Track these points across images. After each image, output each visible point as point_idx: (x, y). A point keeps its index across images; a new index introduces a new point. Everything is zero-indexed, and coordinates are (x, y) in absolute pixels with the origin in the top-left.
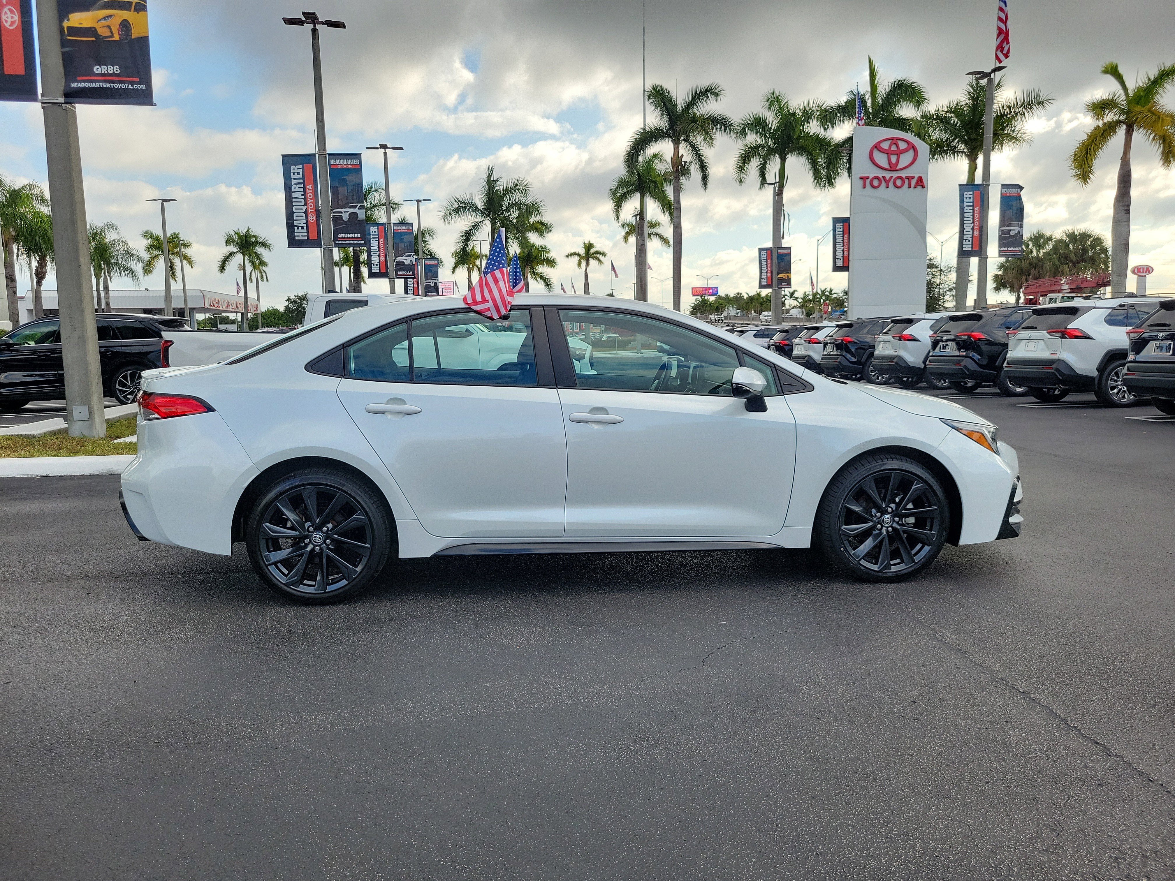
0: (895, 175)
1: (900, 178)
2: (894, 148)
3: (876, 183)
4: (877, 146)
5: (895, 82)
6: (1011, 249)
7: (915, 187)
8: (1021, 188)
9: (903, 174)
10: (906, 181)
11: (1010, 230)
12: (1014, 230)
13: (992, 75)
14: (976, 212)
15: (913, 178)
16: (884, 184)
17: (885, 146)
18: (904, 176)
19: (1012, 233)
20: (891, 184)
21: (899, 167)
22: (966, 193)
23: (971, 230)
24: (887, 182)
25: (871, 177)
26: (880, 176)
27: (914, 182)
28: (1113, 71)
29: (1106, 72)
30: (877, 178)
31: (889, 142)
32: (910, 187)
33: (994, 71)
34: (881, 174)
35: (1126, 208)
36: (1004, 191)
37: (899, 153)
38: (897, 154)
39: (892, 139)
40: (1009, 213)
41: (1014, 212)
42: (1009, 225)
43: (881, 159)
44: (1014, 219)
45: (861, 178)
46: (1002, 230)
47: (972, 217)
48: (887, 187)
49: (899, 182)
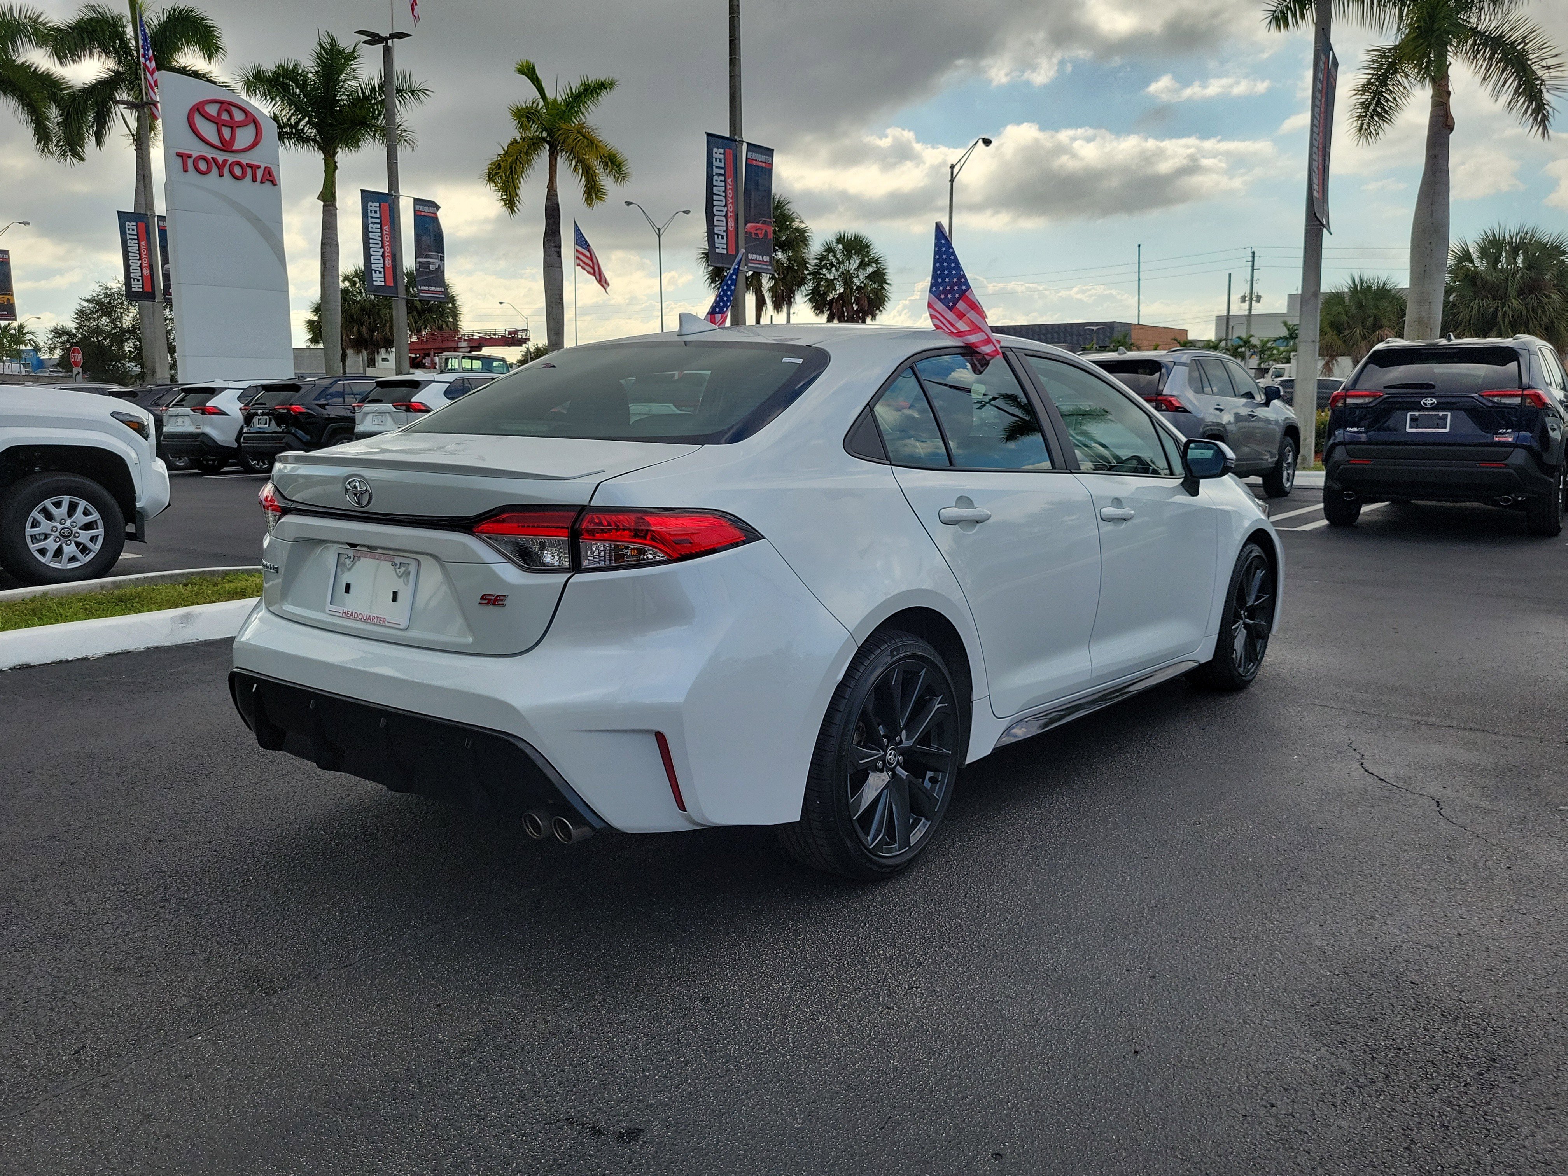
0: (231, 158)
1: (239, 164)
2: (225, 116)
3: (203, 166)
4: (198, 109)
5: (175, 10)
6: (433, 289)
7: (262, 182)
8: (438, 207)
9: (245, 159)
10: (249, 170)
11: (429, 263)
12: (434, 264)
13: (390, 42)
14: (385, 233)
15: (259, 167)
16: (215, 170)
17: (212, 110)
18: (244, 162)
19: (432, 267)
20: (226, 171)
21: (235, 148)
22: (370, 204)
23: (381, 258)
24: (220, 167)
25: (194, 156)
26: (209, 156)
27: (259, 173)
28: (529, 72)
29: (521, 71)
30: (203, 158)
31: (217, 106)
32: (254, 180)
33: (393, 36)
34: (210, 153)
35: (558, 249)
36: (417, 207)
37: (233, 126)
38: (232, 127)
39: (222, 102)
40: (426, 240)
41: (433, 238)
42: (427, 256)
43: (208, 130)
44: (433, 249)
45: (179, 155)
46: (420, 262)
47: (380, 239)
48: (221, 175)
49: (238, 171)
